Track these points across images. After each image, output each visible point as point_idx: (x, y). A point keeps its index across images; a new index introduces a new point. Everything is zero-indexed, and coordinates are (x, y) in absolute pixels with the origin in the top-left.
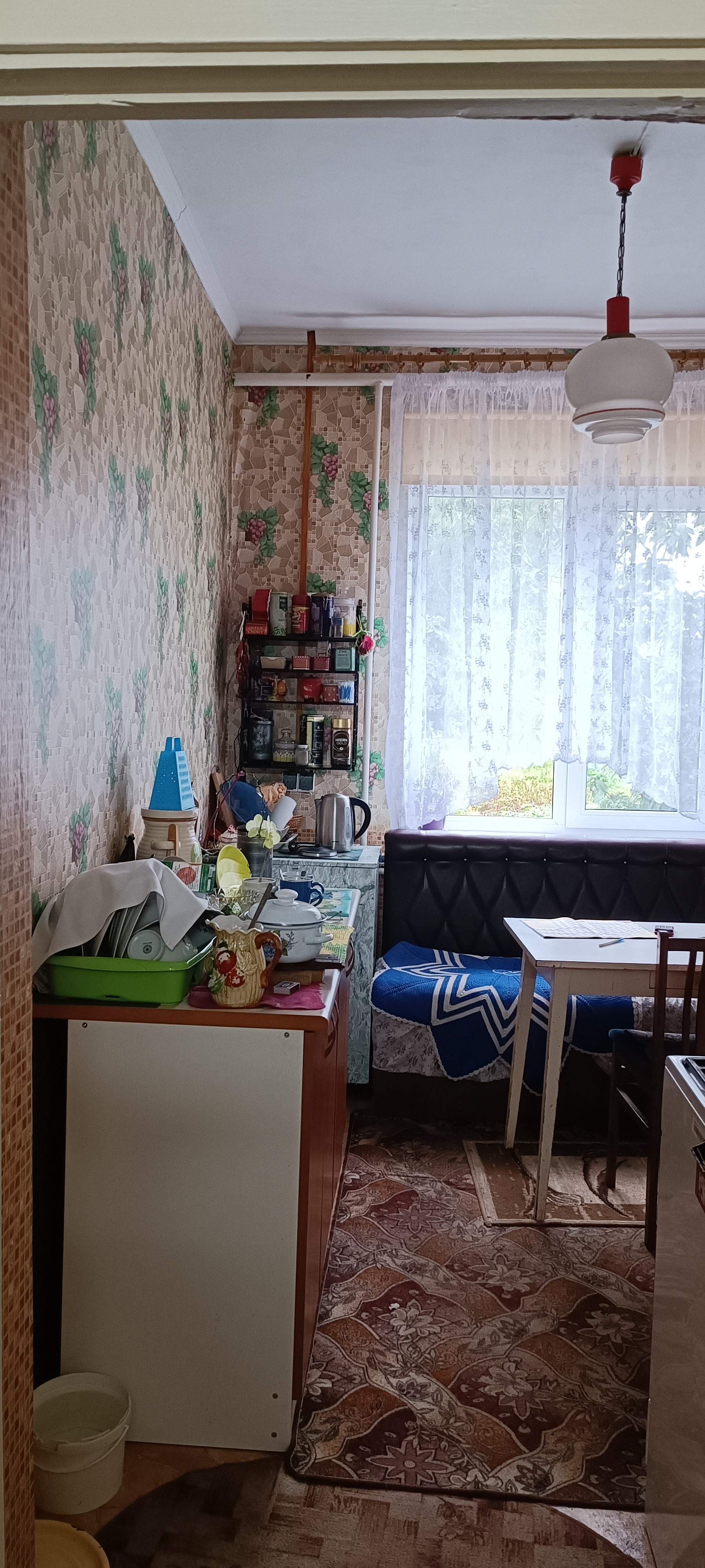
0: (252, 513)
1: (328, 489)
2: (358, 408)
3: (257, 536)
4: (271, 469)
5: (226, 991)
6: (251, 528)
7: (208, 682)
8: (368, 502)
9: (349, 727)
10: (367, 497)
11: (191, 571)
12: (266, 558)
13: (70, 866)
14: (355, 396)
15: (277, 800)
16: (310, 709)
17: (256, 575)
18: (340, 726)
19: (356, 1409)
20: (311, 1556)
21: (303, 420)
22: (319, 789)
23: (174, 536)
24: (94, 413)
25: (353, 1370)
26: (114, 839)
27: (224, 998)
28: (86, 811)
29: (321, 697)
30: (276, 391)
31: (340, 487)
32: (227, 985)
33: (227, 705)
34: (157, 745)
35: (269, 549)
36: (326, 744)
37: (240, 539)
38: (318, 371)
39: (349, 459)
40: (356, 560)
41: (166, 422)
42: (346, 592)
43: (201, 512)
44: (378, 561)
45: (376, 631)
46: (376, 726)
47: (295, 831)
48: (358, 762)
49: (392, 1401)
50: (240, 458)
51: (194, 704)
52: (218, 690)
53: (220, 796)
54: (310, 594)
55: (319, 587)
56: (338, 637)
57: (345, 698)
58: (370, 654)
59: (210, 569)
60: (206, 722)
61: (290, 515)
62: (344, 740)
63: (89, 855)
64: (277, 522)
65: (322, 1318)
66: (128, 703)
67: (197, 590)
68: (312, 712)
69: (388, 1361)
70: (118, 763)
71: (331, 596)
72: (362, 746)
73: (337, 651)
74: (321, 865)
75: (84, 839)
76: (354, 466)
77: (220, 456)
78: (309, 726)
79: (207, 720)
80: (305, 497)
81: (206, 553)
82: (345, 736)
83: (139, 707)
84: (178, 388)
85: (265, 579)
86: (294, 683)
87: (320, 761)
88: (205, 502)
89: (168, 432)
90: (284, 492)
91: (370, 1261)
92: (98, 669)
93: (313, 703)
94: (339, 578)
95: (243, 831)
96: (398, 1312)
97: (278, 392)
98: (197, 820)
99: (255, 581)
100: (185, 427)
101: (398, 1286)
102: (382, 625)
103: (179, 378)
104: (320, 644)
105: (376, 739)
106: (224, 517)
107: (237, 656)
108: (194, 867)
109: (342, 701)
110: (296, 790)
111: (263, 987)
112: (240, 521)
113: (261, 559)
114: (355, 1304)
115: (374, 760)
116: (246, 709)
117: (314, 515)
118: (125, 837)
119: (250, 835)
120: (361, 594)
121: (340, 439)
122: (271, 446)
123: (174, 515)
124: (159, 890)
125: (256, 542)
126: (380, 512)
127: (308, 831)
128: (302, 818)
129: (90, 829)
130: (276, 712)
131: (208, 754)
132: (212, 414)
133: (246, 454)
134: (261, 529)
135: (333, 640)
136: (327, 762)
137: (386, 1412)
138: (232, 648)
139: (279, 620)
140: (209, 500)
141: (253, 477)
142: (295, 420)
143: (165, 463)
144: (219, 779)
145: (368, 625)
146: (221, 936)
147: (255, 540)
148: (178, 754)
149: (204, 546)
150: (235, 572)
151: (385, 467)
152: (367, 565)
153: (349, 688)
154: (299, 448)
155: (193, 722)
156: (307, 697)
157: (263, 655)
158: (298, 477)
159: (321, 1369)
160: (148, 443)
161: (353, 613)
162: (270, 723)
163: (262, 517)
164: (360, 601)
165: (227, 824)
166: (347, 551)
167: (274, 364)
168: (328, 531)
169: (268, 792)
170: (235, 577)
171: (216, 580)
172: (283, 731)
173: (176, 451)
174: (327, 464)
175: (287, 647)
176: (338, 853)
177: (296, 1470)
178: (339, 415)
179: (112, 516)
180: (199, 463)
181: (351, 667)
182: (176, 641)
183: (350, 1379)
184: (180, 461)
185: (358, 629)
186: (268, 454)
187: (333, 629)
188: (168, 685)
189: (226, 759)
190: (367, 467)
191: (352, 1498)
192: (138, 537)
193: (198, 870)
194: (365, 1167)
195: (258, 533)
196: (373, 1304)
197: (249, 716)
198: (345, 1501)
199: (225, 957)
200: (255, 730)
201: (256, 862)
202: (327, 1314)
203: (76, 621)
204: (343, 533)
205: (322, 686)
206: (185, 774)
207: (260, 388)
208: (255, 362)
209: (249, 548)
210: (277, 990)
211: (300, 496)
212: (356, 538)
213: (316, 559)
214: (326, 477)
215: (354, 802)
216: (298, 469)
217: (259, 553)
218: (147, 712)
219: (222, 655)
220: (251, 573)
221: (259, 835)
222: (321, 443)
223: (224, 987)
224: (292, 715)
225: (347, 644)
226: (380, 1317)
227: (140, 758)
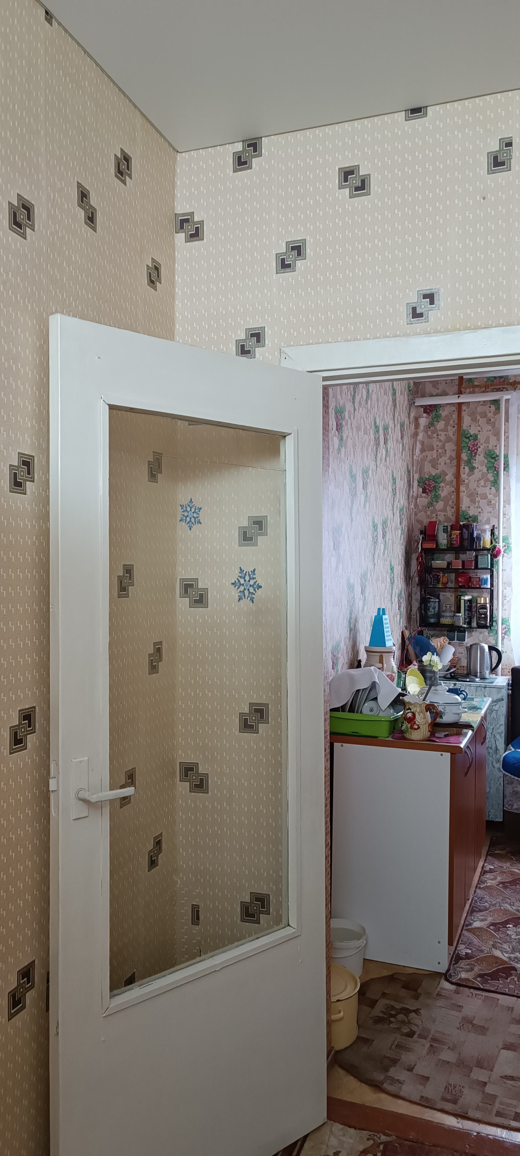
0: (426, 477)
1: (472, 461)
2: (490, 412)
3: (429, 490)
4: (437, 451)
5: (411, 732)
6: (426, 486)
7: (400, 576)
8: (497, 467)
9: (488, 602)
10: (496, 464)
11: (390, 515)
12: (435, 503)
13: (331, 671)
14: (488, 406)
15: (442, 647)
16: (463, 592)
17: (429, 513)
18: (482, 602)
19: (484, 962)
20: (456, 1011)
21: (456, 422)
22: (469, 640)
23: (381, 499)
24: (342, 448)
25: (483, 948)
26: (351, 661)
27: (410, 735)
28: (338, 645)
29: (470, 584)
30: (439, 407)
31: (480, 460)
32: (411, 729)
33: (412, 590)
34: (372, 612)
35: (437, 497)
36: (473, 613)
37: (419, 493)
38: (465, 393)
39: (485, 442)
40: (491, 502)
41: (377, 440)
42: (484, 521)
43: (396, 481)
44: (504, 502)
45: (504, 544)
46: (505, 602)
47: (455, 667)
48: (494, 624)
49: (505, 962)
50: (419, 446)
51: (392, 590)
52: (406, 581)
53: (407, 642)
54: (461, 523)
55: (467, 519)
56: (479, 548)
57: (484, 584)
58: (500, 558)
59: (401, 512)
60: (399, 600)
61: (449, 477)
62: (485, 610)
63: (340, 667)
64: (441, 482)
65: (467, 926)
66: (358, 589)
67: (394, 525)
68: (464, 594)
69: (503, 947)
70: (353, 621)
71: (475, 524)
72: (496, 614)
73: (479, 557)
74: (470, 686)
75: (337, 659)
76: (488, 447)
77: (407, 448)
78: (462, 602)
79: (400, 599)
80: (458, 466)
81: (399, 504)
82: (486, 608)
83: (363, 592)
84: (383, 419)
85: (434, 515)
86: (453, 576)
87: (469, 623)
88: (397, 476)
89: (378, 444)
90: (445, 464)
91: (498, 905)
92: (344, 572)
93: (465, 588)
94: (480, 513)
95: (421, 661)
96: (512, 929)
97: (441, 407)
98: (394, 653)
99: (428, 517)
100: (387, 438)
101: (513, 918)
102: (508, 540)
103: (384, 414)
104: (468, 552)
105: (505, 610)
106: (409, 481)
107: (417, 561)
108: (394, 674)
109: (482, 587)
110: (455, 641)
111: (429, 731)
112: (419, 482)
113: (432, 504)
114: (487, 922)
115: (505, 623)
116: (423, 592)
117: (463, 476)
118: (357, 660)
119: (425, 664)
120: (494, 522)
121: (479, 431)
122: (437, 438)
123: (381, 487)
124: (377, 681)
125: (429, 494)
126: (505, 472)
127: (463, 667)
128: (459, 659)
129: (340, 654)
130: (442, 594)
131: (400, 618)
132: (402, 426)
133: (422, 443)
134: (431, 486)
135: (476, 550)
136: (474, 624)
137: (500, 966)
138: (414, 556)
139: (443, 539)
140: (400, 472)
141: (427, 456)
142: (451, 422)
143: (376, 461)
144: (407, 634)
145: (498, 540)
146: (408, 705)
147: (428, 493)
148: (384, 617)
149: (397, 500)
150: (416, 512)
151: (507, 446)
152: (497, 504)
153: (487, 579)
154: (454, 438)
155: (391, 600)
156: (460, 584)
157: (433, 560)
158: (454, 455)
159: (466, 945)
160: (367, 454)
161: (488, 534)
162: (438, 600)
163: (432, 479)
164: (494, 526)
165: (412, 660)
166: (484, 497)
167: (438, 391)
168: (473, 485)
169: (436, 642)
170: (416, 515)
171: (405, 518)
172: (446, 606)
173: (382, 451)
174: (471, 446)
175: (448, 555)
176: (481, 679)
177: (450, 979)
178: (478, 417)
179: (350, 495)
180: (395, 455)
181: (488, 566)
182: (382, 555)
183: (482, 951)
184: (384, 457)
185: (492, 543)
186: (435, 443)
187: (476, 543)
188: (377, 580)
189: (411, 622)
190: (496, 446)
191: (479, 994)
192: (362, 503)
193: (396, 676)
194: (497, 863)
195: (430, 489)
196: (498, 923)
197: (425, 596)
198: (476, 995)
199: (410, 715)
200: (429, 605)
201: (428, 679)
202: (470, 924)
203: (334, 550)
204: (482, 486)
205: (470, 578)
206: (388, 628)
207: (430, 406)
208: (427, 391)
209: (424, 497)
210: (437, 735)
211: (455, 466)
212: (491, 489)
213: (465, 503)
214: (471, 454)
215: (491, 648)
216: (454, 450)
217: (431, 500)
218: (367, 594)
219: (408, 561)
220: (426, 512)
221: (430, 664)
222: (467, 434)
223: (410, 730)
224: (451, 596)
225: (486, 552)
226: (501, 929)
227: (363, 620)
